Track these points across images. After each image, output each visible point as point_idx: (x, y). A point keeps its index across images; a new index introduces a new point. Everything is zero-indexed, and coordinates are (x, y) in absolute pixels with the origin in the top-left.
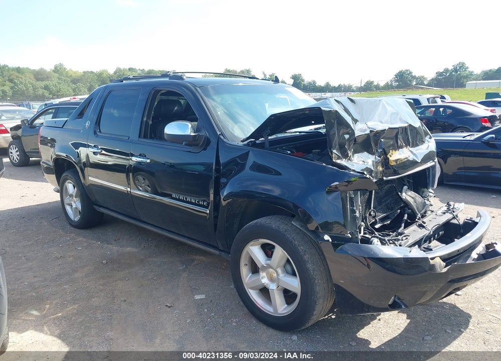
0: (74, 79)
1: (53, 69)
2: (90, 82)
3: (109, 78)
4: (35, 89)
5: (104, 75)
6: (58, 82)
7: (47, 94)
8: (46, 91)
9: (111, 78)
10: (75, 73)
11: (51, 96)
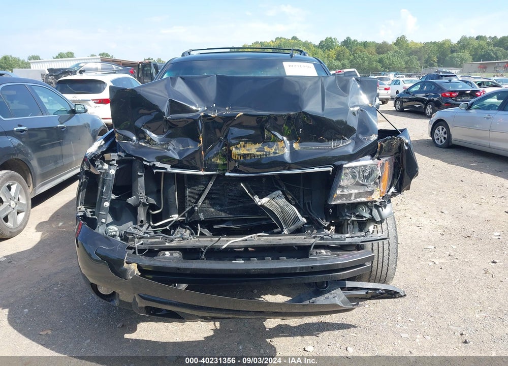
0: (413, 51)
1: (395, 41)
2: (429, 54)
3: (451, 48)
4: (370, 62)
5: (446, 46)
6: (392, 55)
7: (379, 66)
8: (379, 64)
9: (453, 49)
10: (416, 44)
11: (383, 69)
